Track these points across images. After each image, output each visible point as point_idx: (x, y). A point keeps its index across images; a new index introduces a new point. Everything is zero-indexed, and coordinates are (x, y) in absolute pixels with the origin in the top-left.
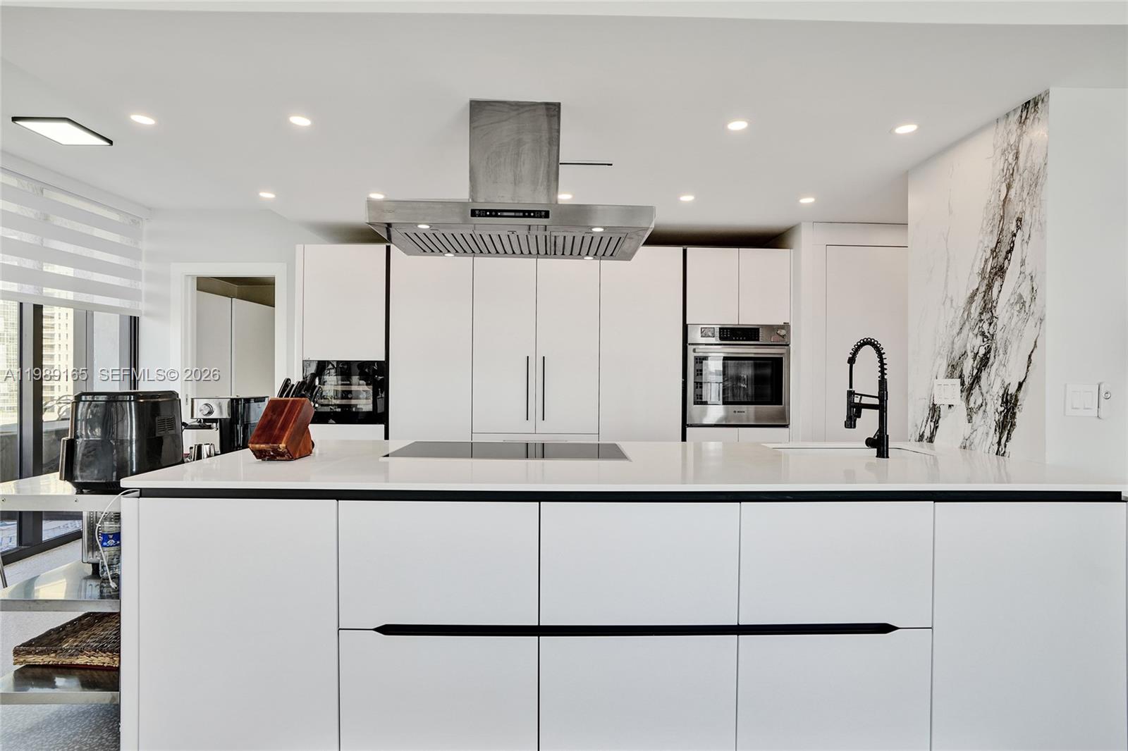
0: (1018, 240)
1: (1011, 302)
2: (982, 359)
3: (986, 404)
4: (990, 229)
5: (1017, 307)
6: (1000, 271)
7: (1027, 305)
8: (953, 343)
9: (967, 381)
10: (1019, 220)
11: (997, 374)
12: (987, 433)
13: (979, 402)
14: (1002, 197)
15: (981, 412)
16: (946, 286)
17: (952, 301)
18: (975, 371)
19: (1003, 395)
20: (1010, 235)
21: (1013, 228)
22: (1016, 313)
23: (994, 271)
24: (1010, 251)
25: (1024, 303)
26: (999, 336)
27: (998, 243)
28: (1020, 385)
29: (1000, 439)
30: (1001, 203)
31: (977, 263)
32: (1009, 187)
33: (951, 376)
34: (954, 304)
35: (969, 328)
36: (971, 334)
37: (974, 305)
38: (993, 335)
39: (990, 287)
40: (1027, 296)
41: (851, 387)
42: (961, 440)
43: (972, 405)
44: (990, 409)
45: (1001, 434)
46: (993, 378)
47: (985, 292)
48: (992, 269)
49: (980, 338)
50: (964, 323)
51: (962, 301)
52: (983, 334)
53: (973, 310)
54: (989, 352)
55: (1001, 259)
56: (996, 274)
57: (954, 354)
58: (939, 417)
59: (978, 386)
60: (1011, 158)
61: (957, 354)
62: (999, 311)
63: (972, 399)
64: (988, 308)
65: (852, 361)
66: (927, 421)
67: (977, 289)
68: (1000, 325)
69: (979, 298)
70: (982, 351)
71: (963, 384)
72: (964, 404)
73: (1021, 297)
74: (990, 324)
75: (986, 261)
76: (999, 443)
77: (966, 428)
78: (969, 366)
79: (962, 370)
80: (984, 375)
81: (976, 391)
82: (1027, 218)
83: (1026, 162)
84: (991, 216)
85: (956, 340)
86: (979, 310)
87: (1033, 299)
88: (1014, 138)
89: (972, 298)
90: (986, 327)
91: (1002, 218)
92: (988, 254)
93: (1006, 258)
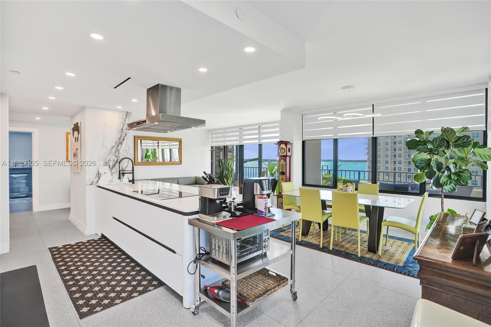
0: (125, 138)
1: (124, 150)
2: (116, 162)
3: (117, 171)
4: (118, 133)
5: (126, 151)
6: (121, 143)
8: (106, 157)
9: (111, 167)
10: (126, 134)
13: (115, 171)
15: (115, 173)
16: (103, 143)
17: (106, 147)
18: (114, 164)
20: (123, 137)
21: (124, 135)
22: (125, 153)
24: (124, 139)
26: (121, 157)
27: (120, 137)
28: (126, 167)
30: (121, 129)
31: (114, 140)
32: (123, 127)
33: (105, 166)
34: (106, 148)
36: (112, 156)
37: (113, 149)
38: (119, 157)
39: (118, 146)
40: (127, 149)
42: (109, 180)
43: (112, 172)
48: (119, 142)
49: (115, 157)
50: (110, 153)
51: (109, 147)
52: (116, 156)
55: (121, 141)
57: (106, 160)
58: (101, 176)
60: (124, 121)
61: (107, 160)
62: (120, 151)
63: (113, 171)
64: (117, 150)
65: (120, 162)
66: (95, 178)
68: (121, 154)
69: (115, 148)
70: (116, 160)
71: (110, 167)
72: (110, 172)
75: (117, 140)
77: (111, 178)
78: (111, 163)
79: (109, 164)
81: (114, 168)
82: (128, 134)
84: (118, 131)
85: (107, 157)
86: (115, 151)
87: (129, 150)
88: (124, 117)
89: (113, 147)
90: (117, 155)
91: (122, 132)
92: (118, 139)
93: (123, 141)
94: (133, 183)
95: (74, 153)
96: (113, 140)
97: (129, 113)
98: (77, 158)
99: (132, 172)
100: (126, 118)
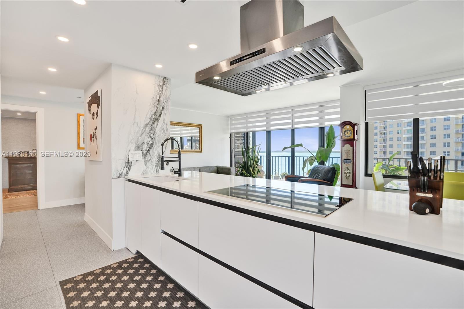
0: (163, 113)
1: (161, 129)
2: (151, 145)
3: (152, 159)
4: (154, 106)
5: (163, 131)
6: (157, 120)
7: (165, 131)
8: (138, 139)
9: (145, 152)
10: (163, 107)
11: (156, 150)
12: (153, 168)
13: (150, 158)
14: (158, 98)
15: (150, 162)
16: (135, 118)
17: (138, 124)
18: (148, 149)
19: (158, 156)
20: (160, 111)
21: (161, 109)
22: (162, 133)
23: (155, 119)
24: (160, 115)
25: (164, 131)
26: (157, 138)
27: (156, 111)
29: (157, 168)
30: (157, 100)
31: (149, 114)
32: (160, 97)
33: (137, 150)
34: (139, 126)
35: (145, 134)
36: (146, 137)
37: (147, 128)
38: (155, 138)
39: (153, 123)
40: (165, 128)
41: (162, 155)
42: (142, 171)
43: (146, 159)
44: (154, 160)
45: (157, 167)
46: (154, 151)
47: (152, 124)
48: (154, 118)
49: (150, 139)
50: (143, 133)
51: (142, 125)
52: (151, 137)
53: (147, 129)
54: (153, 143)
55: (157, 116)
56: (156, 120)
57: (138, 143)
58: (131, 165)
59: (149, 154)
60: (160, 89)
61: (140, 142)
62: (156, 131)
64: (153, 129)
65: (162, 145)
66: (124, 168)
67: (149, 123)
68: (157, 135)
69: (149, 126)
70: (151, 143)
71: (143, 153)
72: (143, 160)
73: (163, 129)
74: (154, 135)
75: (152, 115)
76: (157, 170)
77: (144, 167)
78: (145, 147)
79: (142, 148)
80: (151, 150)
81: (148, 155)
82: (165, 107)
83: (165, 93)
84: (154, 102)
85: (140, 138)
86: (149, 130)
87: (167, 130)
88: (161, 84)
89: (147, 125)
90: (152, 135)
91: (158, 104)
92: (153, 113)
93: (159, 117)
94: (180, 175)
95: (91, 135)
96: (147, 115)
97: (167, 80)
98: (95, 142)
99: (178, 159)
100: (163, 85)
